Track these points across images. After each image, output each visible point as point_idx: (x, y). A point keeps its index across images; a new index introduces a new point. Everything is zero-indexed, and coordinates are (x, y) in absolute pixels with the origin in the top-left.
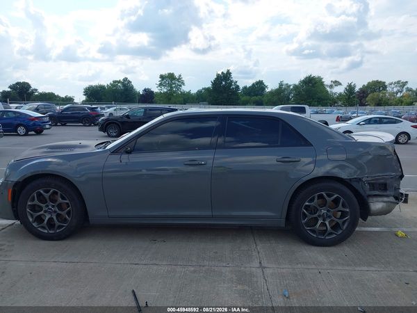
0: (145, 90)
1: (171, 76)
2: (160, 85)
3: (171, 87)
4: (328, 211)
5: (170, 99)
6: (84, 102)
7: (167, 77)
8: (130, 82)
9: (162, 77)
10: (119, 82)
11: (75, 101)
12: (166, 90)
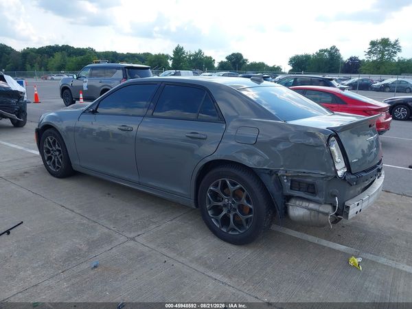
0: (351, 59)
1: (385, 42)
2: (370, 53)
3: (383, 55)
4: (233, 202)
5: (379, 68)
6: (291, 72)
7: (380, 43)
8: (337, 50)
9: (373, 44)
10: (326, 51)
11: (283, 71)
12: (375, 59)
